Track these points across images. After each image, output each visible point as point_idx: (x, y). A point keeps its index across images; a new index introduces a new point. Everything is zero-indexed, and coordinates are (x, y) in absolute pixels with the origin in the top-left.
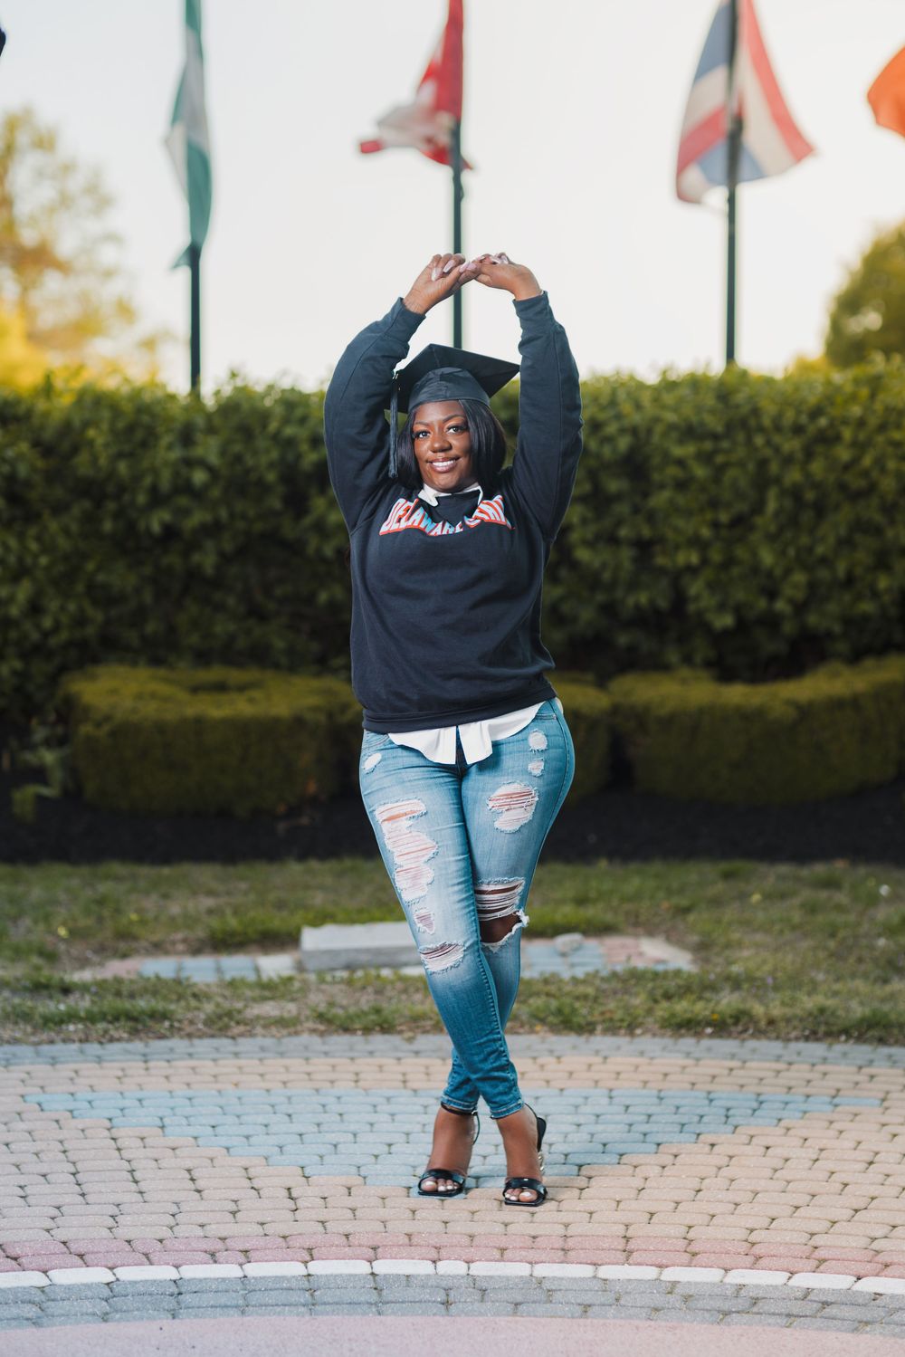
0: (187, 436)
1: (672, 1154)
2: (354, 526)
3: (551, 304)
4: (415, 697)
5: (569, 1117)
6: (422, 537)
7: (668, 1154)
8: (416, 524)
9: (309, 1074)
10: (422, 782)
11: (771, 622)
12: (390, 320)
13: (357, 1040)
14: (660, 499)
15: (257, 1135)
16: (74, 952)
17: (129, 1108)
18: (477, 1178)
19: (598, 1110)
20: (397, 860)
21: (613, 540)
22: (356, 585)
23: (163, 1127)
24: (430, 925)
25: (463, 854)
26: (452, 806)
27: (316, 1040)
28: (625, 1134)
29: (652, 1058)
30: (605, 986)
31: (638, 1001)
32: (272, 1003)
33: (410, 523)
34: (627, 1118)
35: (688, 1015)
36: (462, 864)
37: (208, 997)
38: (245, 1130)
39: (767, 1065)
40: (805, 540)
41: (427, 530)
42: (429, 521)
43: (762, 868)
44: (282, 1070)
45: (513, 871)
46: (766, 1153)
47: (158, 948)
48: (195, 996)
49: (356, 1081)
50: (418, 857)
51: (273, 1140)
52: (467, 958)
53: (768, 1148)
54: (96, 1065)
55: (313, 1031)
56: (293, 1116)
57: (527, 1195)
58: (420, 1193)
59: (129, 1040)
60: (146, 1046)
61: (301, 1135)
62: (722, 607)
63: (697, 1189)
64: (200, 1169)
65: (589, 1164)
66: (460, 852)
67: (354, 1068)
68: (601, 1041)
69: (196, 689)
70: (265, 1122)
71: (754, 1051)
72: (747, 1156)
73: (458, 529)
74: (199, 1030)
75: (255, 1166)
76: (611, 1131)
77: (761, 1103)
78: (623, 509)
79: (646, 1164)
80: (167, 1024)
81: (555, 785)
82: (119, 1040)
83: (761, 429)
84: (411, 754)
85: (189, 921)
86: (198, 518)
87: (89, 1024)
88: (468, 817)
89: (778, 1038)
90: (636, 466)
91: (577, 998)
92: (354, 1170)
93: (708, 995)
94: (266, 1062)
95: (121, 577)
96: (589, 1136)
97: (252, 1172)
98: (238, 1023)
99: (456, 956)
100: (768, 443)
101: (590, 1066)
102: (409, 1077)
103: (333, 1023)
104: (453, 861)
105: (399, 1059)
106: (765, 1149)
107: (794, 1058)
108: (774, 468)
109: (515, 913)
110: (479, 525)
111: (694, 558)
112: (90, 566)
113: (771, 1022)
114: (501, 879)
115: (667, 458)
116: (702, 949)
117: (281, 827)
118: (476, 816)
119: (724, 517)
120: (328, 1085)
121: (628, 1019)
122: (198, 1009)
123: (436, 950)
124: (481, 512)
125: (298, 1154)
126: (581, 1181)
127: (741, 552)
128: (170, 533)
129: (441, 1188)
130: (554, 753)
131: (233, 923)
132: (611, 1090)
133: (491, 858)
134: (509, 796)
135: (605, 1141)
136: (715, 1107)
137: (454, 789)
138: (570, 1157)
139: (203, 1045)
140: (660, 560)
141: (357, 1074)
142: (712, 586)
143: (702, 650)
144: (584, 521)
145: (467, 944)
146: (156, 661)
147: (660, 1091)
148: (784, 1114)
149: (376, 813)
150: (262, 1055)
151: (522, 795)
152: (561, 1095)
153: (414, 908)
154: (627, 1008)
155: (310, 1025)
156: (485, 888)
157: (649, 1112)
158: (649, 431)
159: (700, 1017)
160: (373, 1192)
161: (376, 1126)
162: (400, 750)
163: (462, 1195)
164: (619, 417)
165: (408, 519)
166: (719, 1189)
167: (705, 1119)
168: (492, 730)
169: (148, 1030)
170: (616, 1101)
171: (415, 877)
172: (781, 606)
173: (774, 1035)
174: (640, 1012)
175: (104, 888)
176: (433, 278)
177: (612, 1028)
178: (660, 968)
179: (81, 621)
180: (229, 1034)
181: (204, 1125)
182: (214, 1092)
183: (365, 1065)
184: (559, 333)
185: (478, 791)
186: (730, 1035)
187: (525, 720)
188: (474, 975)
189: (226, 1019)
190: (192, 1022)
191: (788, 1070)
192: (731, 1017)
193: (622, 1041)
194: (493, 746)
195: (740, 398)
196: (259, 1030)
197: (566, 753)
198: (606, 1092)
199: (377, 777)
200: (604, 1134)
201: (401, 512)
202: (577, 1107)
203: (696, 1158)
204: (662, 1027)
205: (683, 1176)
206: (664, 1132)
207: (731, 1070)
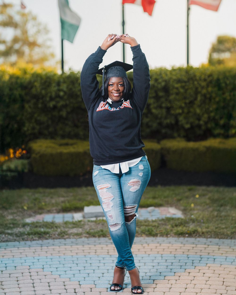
0: (58, 84)
1: (178, 276)
2: (89, 109)
3: (141, 48)
4: (108, 156)
5: (151, 264)
6: (108, 111)
7: (177, 276)
8: (106, 108)
9: (83, 250)
10: (109, 179)
11: (199, 126)
12: (97, 52)
13: (96, 239)
14: (172, 97)
15: (68, 271)
16: (28, 213)
17: (35, 262)
18: (126, 284)
19: (158, 261)
20: (103, 200)
21: (161, 107)
22: (90, 125)
23: (43, 268)
24: (112, 218)
25: (121, 198)
26: (118, 185)
27: (86, 239)
28: (166, 269)
29: (173, 244)
30: (160, 222)
31: (169, 227)
32: (75, 229)
33: (105, 108)
34: (166, 264)
35: (182, 231)
36: (121, 201)
37: (60, 227)
38: (65, 269)
39: (202, 246)
40: (207, 107)
41: (110, 110)
42: (110, 107)
43: (198, 188)
44: (76, 249)
45: (134, 203)
46: (204, 275)
47: (49, 212)
48: (56, 227)
49: (96, 252)
50: (109, 199)
51: (72, 272)
52: (122, 227)
53: (204, 273)
54: (28, 248)
55: (85, 237)
56: (78, 264)
57: (139, 291)
58: (110, 290)
59: (38, 240)
60: (43, 242)
61: (80, 270)
62: (187, 123)
63: (186, 288)
64: (51, 283)
65: (156, 280)
66: (120, 198)
67: (95, 248)
68: (159, 239)
69: (61, 145)
70: (70, 266)
71: (199, 241)
72: (199, 276)
73: (118, 109)
74: (56, 237)
75: (66, 281)
76: (162, 268)
77: (202, 258)
78: (163, 100)
79: (172, 280)
80: (48, 235)
81: (146, 179)
82: (36, 240)
83: (196, 80)
84: (107, 171)
85: (57, 204)
86: (61, 103)
87: (28, 236)
88: (122, 188)
89: (205, 237)
90: (166, 89)
91: (153, 226)
92: (93, 282)
93: (186, 225)
94: (73, 247)
95: (43, 118)
96: (156, 270)
97: (66, 283)
98: (66, 235)
99: (119, 227)
100: (198, 83)
101: (156, 247)
102: (109, 251)
103: (91, 235)
104: (118, 200)
105: (107, 245)
106: (203, 274)
107: (209, 243)
108: (199, 89)
109: (134, 214)
110: (124, 108)
111: (180, 111)
112: (36, 115)
113: (203, 233)
114: (131, 205)
115: (174, 87)
116: (184, 211)
117: (81, 178)
118: (124, 188)
119: (187, 101)
120: (88, 254)
121: (166, 232)
122: (56, 231)
123: (114, 225)
124: (124, 104)
125: (78, 277)
126: (154, 285)
127: (192, 110)
128: (55, 107)
129: (116, 289)
130: (146, 170)
131: (68, 205)
132: (162, 255)
133: (129, 199)
134: (133, 182)
135: (160, 272)
136: (190, 260)
137: (119, 180)
138: (151, 277)
139: (57, 241)
140: (172, 112)
141: (96, 250)
142: (185, 118)
143: (182, 133)
144: (154, 103)
145: (122, 223)
146: (52, 138)
147: (175, 255)
148: (208, 262)
149: (97, 187)
150: (71, 244)
151: (137, 182)
152: (149, 257)
153: (108, 213)
154: (166, 229)
155: (84, 235)
156: (127, 207)
157: (172, 262)
158: (169, 81)
159: (185, 232)
160: (97, 290)
161: (100, 267)
162: (104, 170)
163: (122, 291)
164: (162, 77)
165: (104, 107)
166: (192, 288)
167: (187, 264)
168: (129, 164)
169: (43, 237)
170: (163, 258)
171: (108, 205)
172: (201, 122)
173: (204, 236)
174: (169, 230)
175: (37, 195)
176: (109, 40)
177: (162, 235)
178: (174, 216)
179: (33, 128)
180: (64, 238)
181: (54, 268)
182: (58, 257)
183: (98, 247)
184: (143, 56)
185: (125, 181)
186: (192, 237)
187: (138, 161)
188: (124, 232)
189: (63, 234)
190: (54, 235)
191: (208, 247)
192: (193, 232)
193: (165, 239)
194: (129, 168)
195: (191, 72)
196: (72, 237)
197: (149, 170)
198: (161, 255)
199: (97, 177)
200: (160, 269)
201: (102, 105)
202: (153, 260)
203: (185, 277)
204: (175, 235)
205: (182, 283)
206: (176, 269)
207: (193, 247)
